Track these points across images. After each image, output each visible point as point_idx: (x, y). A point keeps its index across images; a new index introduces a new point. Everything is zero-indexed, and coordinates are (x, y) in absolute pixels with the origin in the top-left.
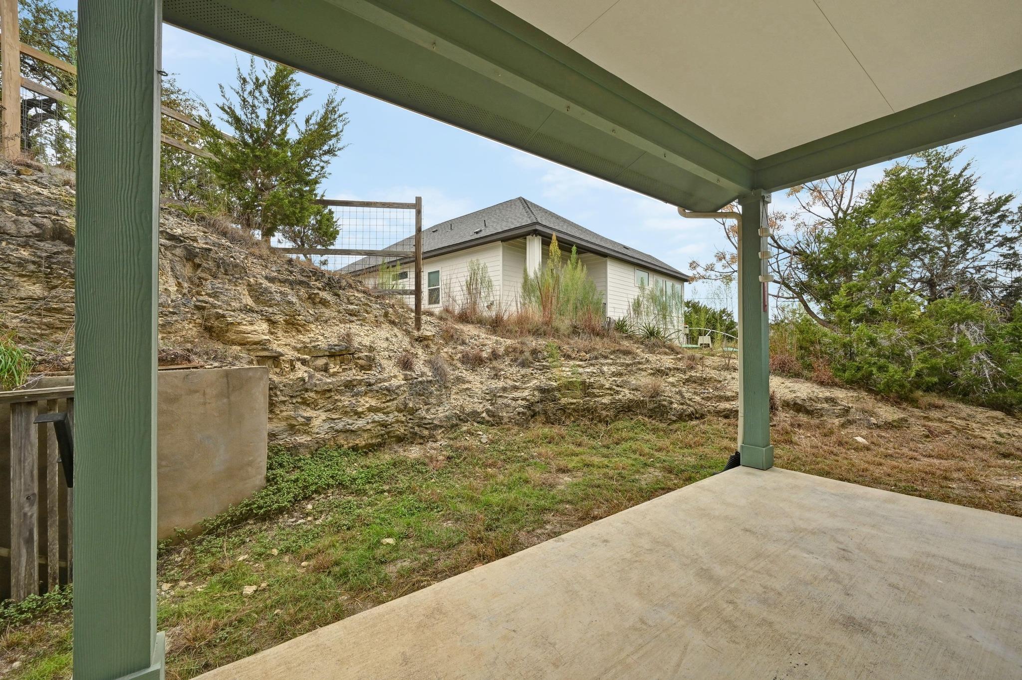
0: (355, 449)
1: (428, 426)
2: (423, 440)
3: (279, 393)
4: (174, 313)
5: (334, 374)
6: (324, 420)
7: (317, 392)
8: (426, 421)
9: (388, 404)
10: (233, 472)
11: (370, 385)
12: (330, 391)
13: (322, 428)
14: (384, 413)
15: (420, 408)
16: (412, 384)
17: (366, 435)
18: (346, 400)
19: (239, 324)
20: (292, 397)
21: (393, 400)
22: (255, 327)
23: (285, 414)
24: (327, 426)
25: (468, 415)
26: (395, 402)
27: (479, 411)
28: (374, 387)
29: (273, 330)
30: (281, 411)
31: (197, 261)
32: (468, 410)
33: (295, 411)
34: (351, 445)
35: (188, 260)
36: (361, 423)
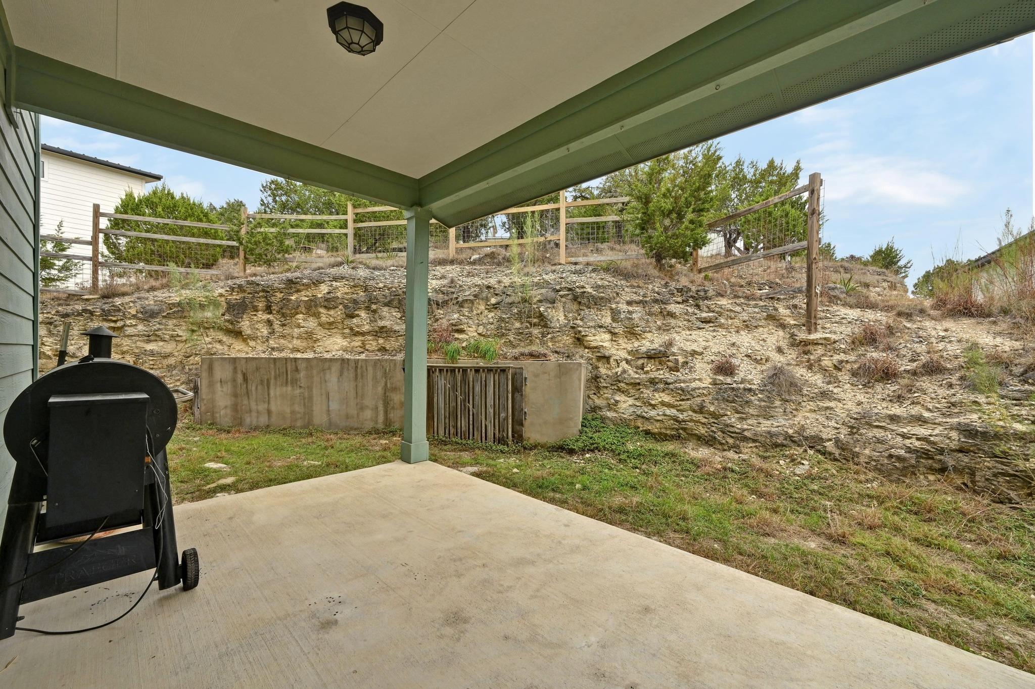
0: (647, 433)
1: (732, 435)
2: (723, 447)
3: (602, 381)
4: (559, 331)
5: (647, 372)
6: (630, 405)
7: (627, 384)
8: (732, 429)
9: (680, 402)
10: (563, 421)
11: (667, 383)
12: (639, 384)
13: (627, 411)
14: (678, 410)
15: (726, 415)
16: (720, 389)
17: (658, 425)
18: (647, 393)
19: (586, 336)
20: (612, 385)
21: (688, 399)
22: (596, 337)
23: (606, 395)
24: (632, 409)
25: (806, 438)
26: (689, 402)
27: (824, 437)
28: (671, 386)
29: (614, 339)
30: (604, 393)
31: (579, 300)
32: (808, 433)
33: (612, 395)
34: (645, 428)
35: (575, 300)
36: (653, 413)
